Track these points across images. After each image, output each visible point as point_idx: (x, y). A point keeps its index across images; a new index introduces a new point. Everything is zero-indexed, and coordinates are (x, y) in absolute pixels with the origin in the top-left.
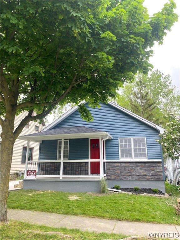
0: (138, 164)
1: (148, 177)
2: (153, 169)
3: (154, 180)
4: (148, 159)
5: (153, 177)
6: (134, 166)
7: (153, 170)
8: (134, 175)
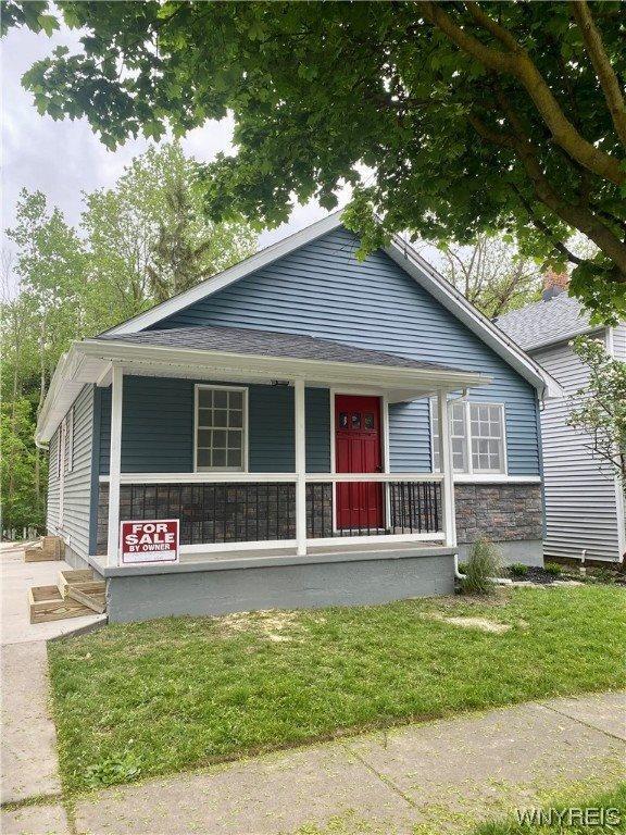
0: (484, 491)
1: (508, 532)
2: (521, 506)
3: (522, 540)
4: (510, 474)
5: (519, 530)
6: (474, 497)
7: (521, 510)
8: (472, 525)
